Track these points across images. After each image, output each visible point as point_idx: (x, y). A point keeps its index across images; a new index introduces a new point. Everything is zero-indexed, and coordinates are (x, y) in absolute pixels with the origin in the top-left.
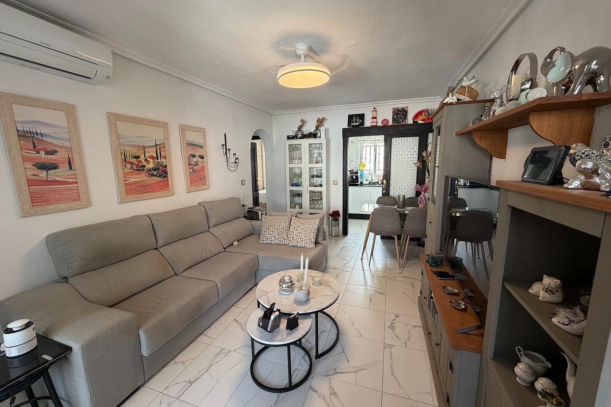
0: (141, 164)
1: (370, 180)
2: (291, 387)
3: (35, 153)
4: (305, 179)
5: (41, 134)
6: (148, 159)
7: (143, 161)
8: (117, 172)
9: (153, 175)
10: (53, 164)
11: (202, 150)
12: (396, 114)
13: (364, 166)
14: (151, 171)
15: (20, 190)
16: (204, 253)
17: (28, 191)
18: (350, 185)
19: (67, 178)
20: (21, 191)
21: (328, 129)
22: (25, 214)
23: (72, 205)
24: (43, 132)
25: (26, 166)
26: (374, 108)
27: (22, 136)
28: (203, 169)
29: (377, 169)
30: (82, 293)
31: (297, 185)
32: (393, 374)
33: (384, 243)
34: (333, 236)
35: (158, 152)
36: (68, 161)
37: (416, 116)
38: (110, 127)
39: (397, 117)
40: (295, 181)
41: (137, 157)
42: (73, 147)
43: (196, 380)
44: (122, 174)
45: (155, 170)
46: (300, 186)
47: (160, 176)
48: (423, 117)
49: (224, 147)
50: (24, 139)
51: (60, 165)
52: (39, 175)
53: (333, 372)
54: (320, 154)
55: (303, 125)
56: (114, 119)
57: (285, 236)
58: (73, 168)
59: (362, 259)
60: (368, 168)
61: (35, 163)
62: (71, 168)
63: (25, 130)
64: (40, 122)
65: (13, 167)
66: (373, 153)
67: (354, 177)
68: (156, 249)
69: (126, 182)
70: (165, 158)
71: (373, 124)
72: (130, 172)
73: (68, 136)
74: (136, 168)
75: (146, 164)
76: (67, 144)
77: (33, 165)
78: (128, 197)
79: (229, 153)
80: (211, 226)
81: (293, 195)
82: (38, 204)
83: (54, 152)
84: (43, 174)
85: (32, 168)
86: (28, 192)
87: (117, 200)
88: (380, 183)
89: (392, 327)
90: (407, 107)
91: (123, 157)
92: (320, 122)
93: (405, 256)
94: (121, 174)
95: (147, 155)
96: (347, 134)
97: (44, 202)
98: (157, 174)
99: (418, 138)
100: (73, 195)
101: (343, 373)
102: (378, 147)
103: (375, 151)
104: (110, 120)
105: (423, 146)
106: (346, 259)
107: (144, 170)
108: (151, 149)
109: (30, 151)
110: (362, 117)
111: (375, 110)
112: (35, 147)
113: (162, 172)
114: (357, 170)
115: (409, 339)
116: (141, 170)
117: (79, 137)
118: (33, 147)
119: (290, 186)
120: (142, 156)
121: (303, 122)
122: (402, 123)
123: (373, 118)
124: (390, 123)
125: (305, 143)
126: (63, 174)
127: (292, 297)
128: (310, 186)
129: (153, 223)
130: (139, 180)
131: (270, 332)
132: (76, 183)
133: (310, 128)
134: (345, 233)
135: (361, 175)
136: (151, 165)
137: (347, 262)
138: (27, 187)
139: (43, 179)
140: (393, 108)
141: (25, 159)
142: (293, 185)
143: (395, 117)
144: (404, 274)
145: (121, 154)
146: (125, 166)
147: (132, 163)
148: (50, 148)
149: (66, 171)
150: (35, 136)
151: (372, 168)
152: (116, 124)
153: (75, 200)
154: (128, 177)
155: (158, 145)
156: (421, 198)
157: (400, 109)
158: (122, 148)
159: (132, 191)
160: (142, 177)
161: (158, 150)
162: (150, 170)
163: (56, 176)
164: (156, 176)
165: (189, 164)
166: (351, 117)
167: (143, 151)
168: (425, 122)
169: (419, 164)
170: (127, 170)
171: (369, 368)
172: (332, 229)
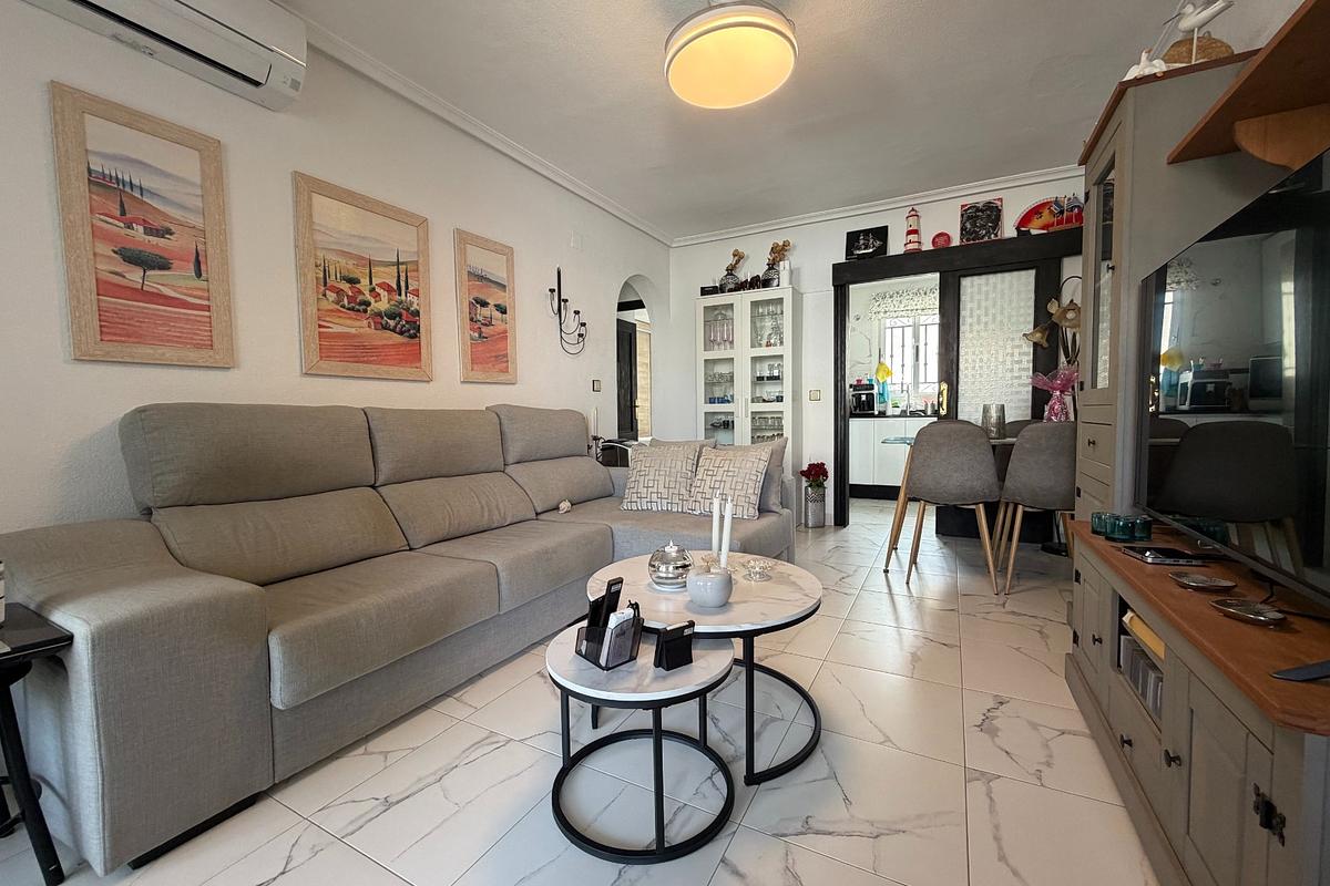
0: (360, 298)
1: (903, 405)
2: (663, 852)
3: (122, 225)
4: (742, 387)
5: (141, 188)
6: (378, 290)
7: (367, 293)
8: (304, 303)
9: (386, 327)
10: (161, 257)
11: (503, 294)
12: (969, 218)
13: (889, 373)
14: (383, 318)
15: (78, 299)
16: (486, 514)
17: (95, 303)
18: (853, 415)
19: (190, 296)
20: (79, 302)
21: (798, 269)
22: (83, 357)
23: (192, 355)
24: (145, 184)
25: (98, 250)
26: (913, 210)
27: (98, 184)
28: (503, 336)
29: (922, 379)
30: (173, 545)
31: (723, 401)
32: (1002, 858)
33: (945, 544)
34: (810, 525)
35: (403, 278)
36: (193, 258)
37: (1026, 219)
38: (296, 203)
39: (974, 225)
40: (718, 393)
41: (353, 281)
42: (208, 229)
43: (403, 800)
44: (315, 310)
45: (392, 317)
46: (728, 401)
47: (401, 333)
48: (1046, 217)
49: (556, 294)
50: (101, 190)
51: (176, 263)
52: (126, 275)
53: (798, 826)
54: (777, 330)
55: (737, 262)
56: (307, 187)
57: (683, 491)
58: (204, 275)
59: (886, 571)
60: (897, 378)
61: (119, 246)
62: (199, 274)
63: (107, 172)
64: (141, 163)
65: (69, 246)
66: (909, 341)
67: (864, 398)
68: (373, 487)
69: (322, 330)
70: (416, 293)
71: (910, 246)
72: (332, 311)
73: (201, 205)
74: (349, 303)
75: (372, 301)
76: (197, 221)
77: (115, 252)
78: (324, 364)
79: (566, 309)
80: (510, 459)
81: (712, 425)
82: (114, 338)
83: (164, 233)
84: (135, 276)
85: (109, 257)
86: (95, 308)
87: (298, 368)
88: (929, 413)
89: (986, 726)
90: (1001, 200)
91: (321, 275)
92: (779, 252)
93: (1010, 568)
94: (312, 310)
95: (375, 281)
96: (844, 277)
97: (129, 337)
98: (395, 327)
99: (1033, 272)
100: (198, 334)
101: (830, 834)
102: (922, 329)
103: (916, 337)
104: (297, 188)
105: (1048, 289)
106: (844, 570)
107: (365, 311)
108: (387, 269)
109: (111, 220)
110: (881, 233)
111: (914, 214)
112: (123, 213)
113: (407, 324)
114: (870, 380)
115: (1049, 764)
116: (359, 311)
117: (223, 210)
118: (119, 213)
119: (706, 403)
120: (365, 281)
121: (739, 257)
122: (986, 239)
123: (909, 233)
124: (956, 242)
125: (742, 301)
126: (182, 283)
127: (682, 598)
128: (753, 401)
129: (372, 426)
130: (353, 331)
131: (607, 668)
132: (208, 308)
133: (754, 267)
134: (841, 520)
135: (881, 395)
136: (383, 305)
137: (845, 575)
138: (94, 297)
139: (130, 284)
140: (963, 206)
141: (96, 233)
142: (712, 401)
143: (968, 226)
144: (1008, 607)
145: (316, 266)
146: (325, 295)
147: (339, 292)
148: (157, 223)
149: (185, 278)
150: (128, 189)
151: (909, 378)
152: (310, 198)
153: (198, 346)
154: (328, 319)
155: (403, 263)
156: (1052, 408)
157: (980, 205)
158: (320, 254)
159: (331, 351)
160: (359, 327)
161: (403, 275)
162: (379, 314)
163: (163, 285)
164: (394, 330)
165: (471, 320)
166: (853, 238)
167: (368, 271)
168: (1051, 230)
169: (1038, 335)
170: (326, 305)
171: (918, 831)
172: (806, 509)
